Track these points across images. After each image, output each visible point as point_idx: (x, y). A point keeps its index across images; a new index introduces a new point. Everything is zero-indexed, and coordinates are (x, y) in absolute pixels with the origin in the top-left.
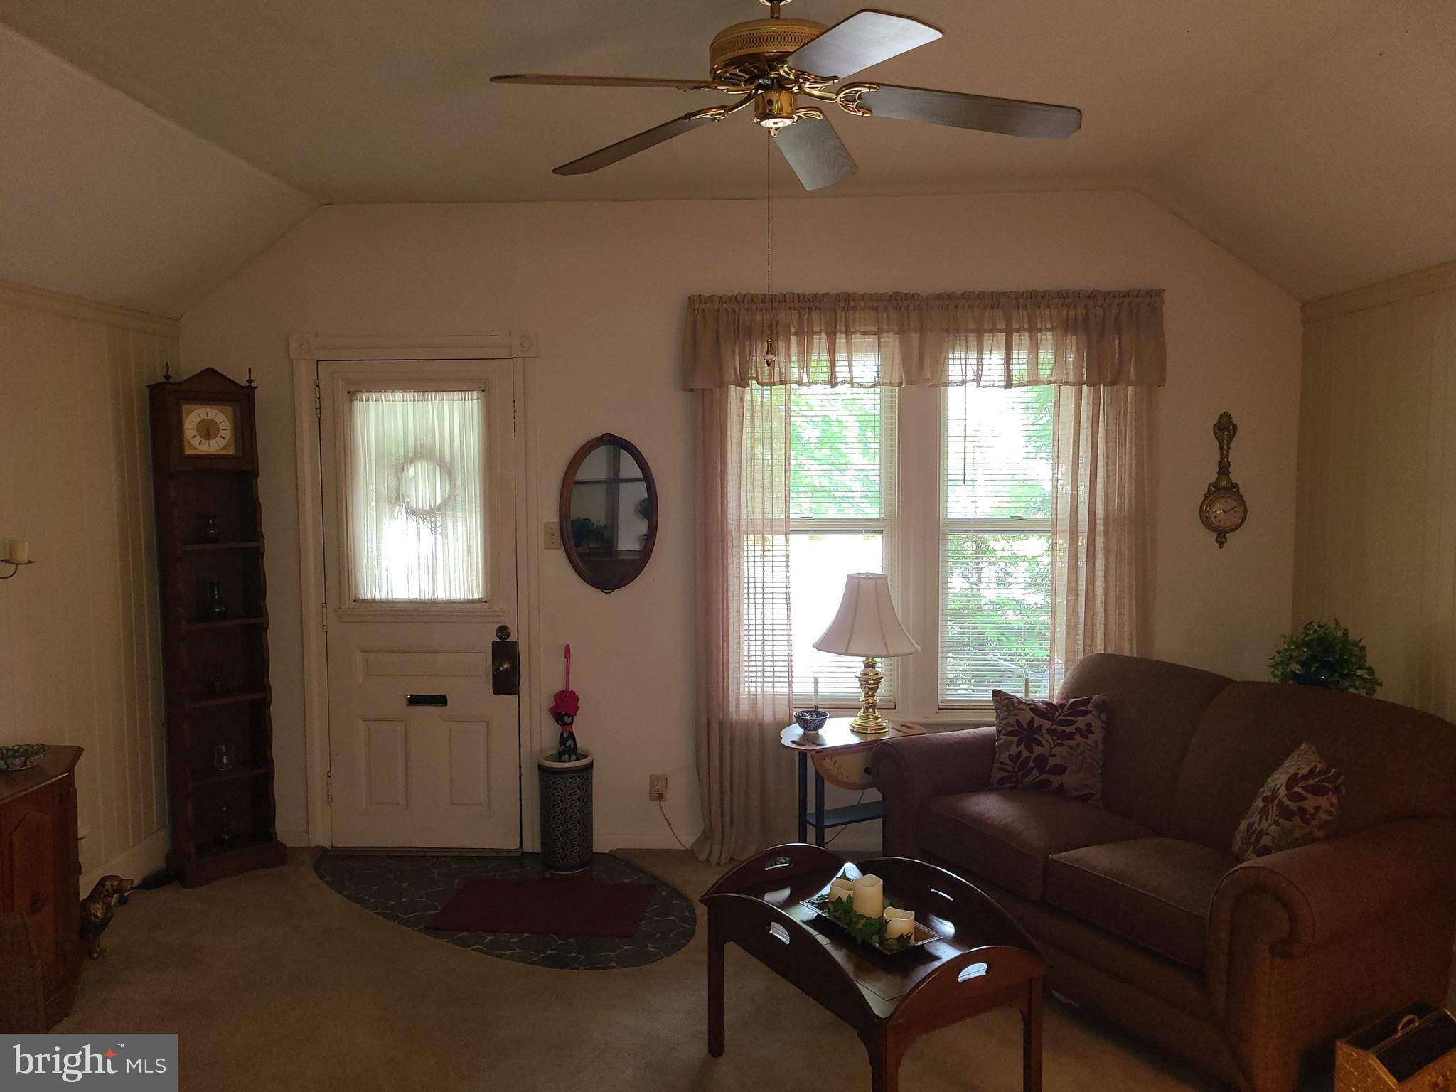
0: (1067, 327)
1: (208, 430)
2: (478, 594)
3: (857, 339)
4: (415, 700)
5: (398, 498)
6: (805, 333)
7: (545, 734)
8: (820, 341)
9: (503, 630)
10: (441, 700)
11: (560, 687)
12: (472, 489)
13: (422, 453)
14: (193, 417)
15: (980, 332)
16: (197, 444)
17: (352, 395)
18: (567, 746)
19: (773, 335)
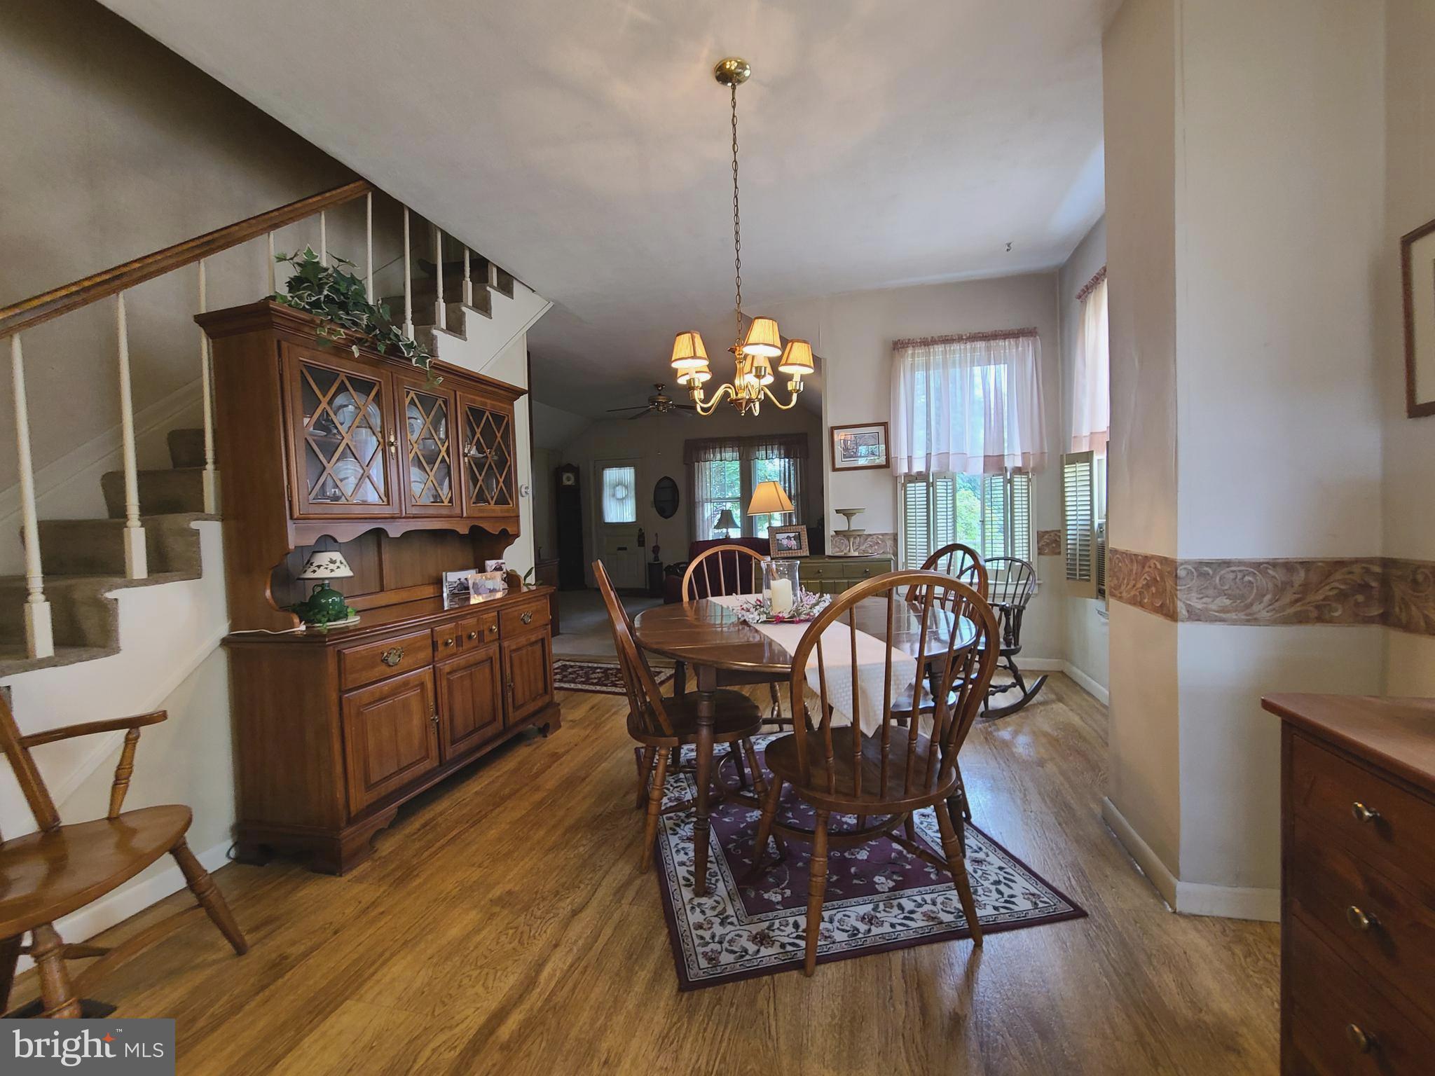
0: (780, 444)
1: (569, 479)
2: (634, 520)
3: (727, 449)
4: (620, 549)
5: (614, 495)
6: (714, 448)
7: (650, 557)
8: (718, 450)
9: (640, 530)
10: (625, 549)
11: (654, 545)
12: (633, 493)
13: (620, 484)
14: (565, 476)
15: (758, 446)
16: (566, 483)
17: (603, 469)
18: (656, 558)
19: (706, 449)
